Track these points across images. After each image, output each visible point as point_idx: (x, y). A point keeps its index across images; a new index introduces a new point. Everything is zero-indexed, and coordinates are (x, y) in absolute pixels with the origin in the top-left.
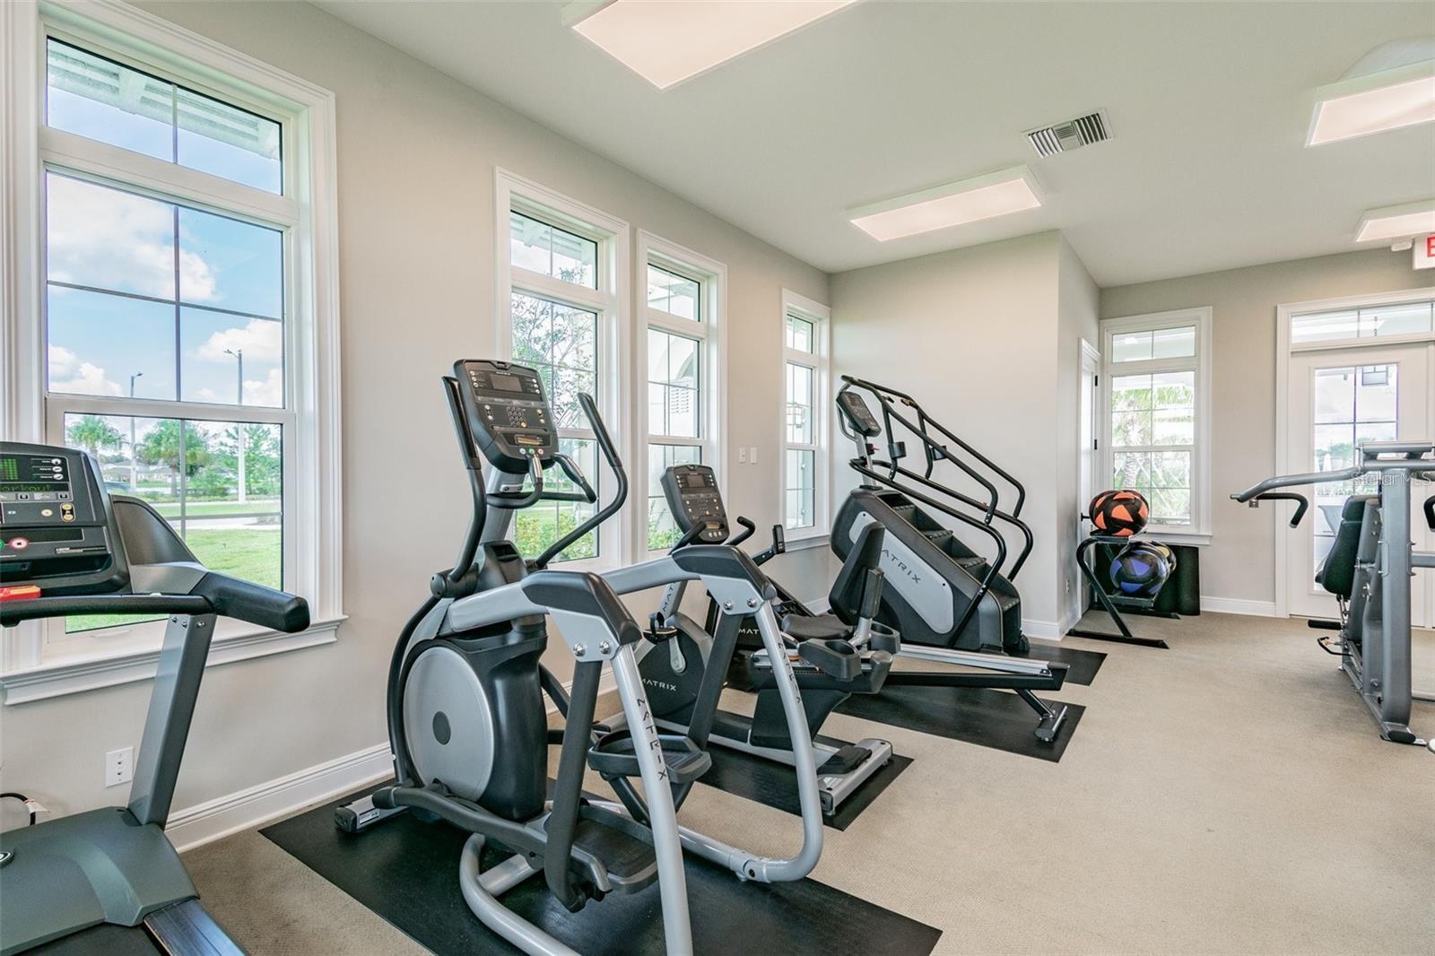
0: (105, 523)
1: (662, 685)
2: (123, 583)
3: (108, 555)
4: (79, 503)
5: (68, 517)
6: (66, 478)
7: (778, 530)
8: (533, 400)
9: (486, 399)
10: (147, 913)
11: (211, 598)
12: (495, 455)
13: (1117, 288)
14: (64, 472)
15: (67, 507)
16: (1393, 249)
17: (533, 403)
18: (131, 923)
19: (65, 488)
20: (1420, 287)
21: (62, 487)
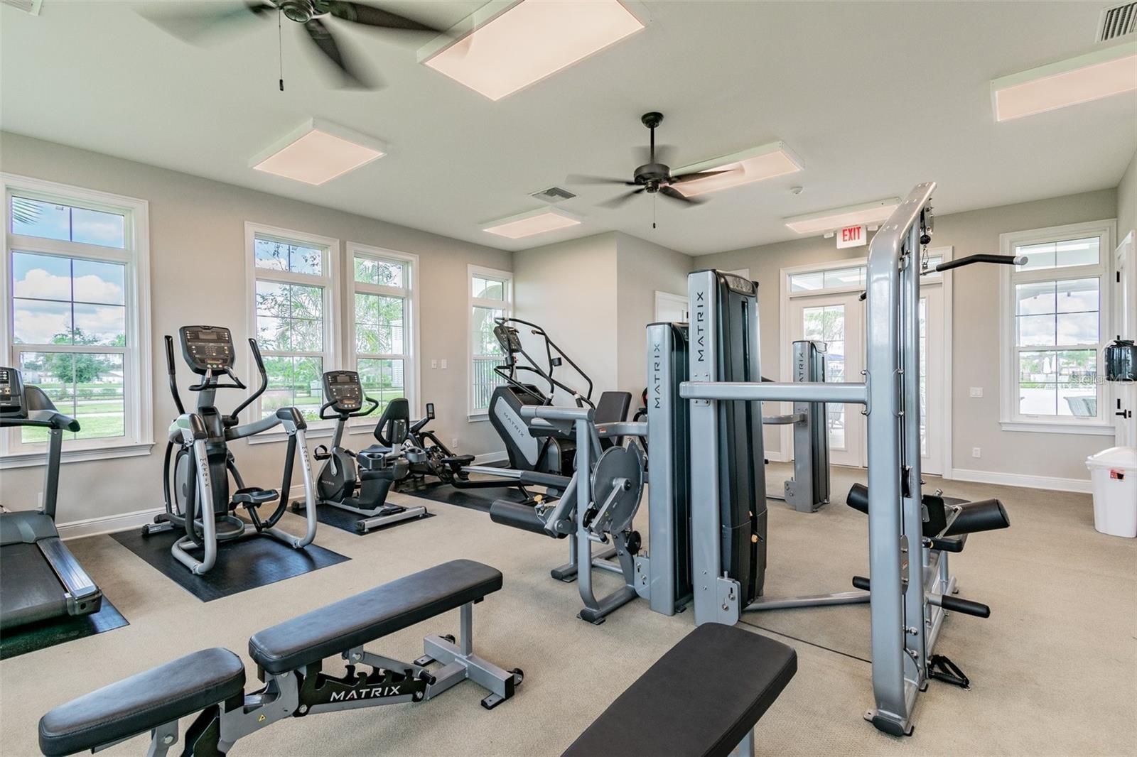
0: (20, 395)
1: (330, 483)
2: (26, 416)
3: (19, 407)
4: (12, 388)
5: (8, 393)
6: (8, 379)
7: (430, 407)
8: (223, 342)
9: (193, 343)
10: (38, 539)
11: (54, 422)
12: (194, 368)
13: (701, 256)
14: (7, 377)
15: (7, 389)
16: (825, 237)
17: (222, 344)
18: (32, 542)
19: (7, 382)
20: (852, 258)
21: (6, 382)
